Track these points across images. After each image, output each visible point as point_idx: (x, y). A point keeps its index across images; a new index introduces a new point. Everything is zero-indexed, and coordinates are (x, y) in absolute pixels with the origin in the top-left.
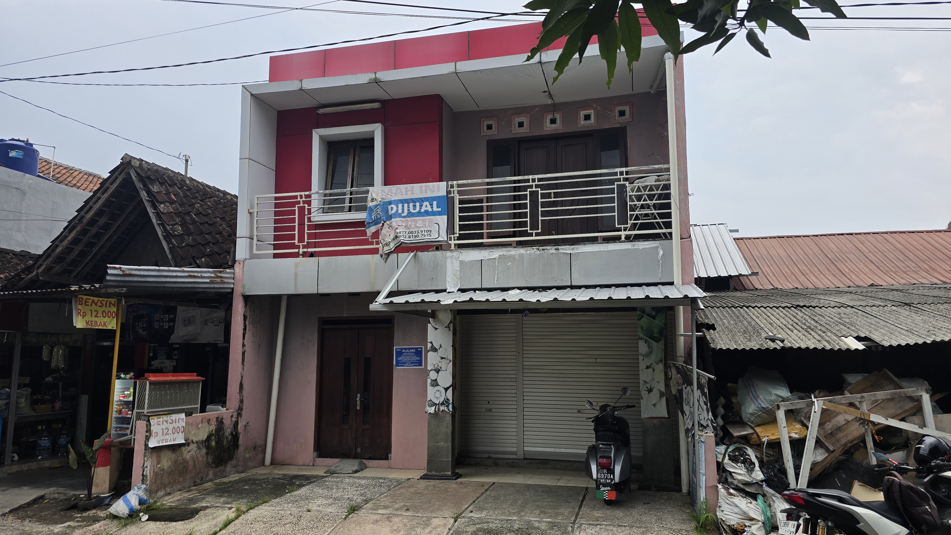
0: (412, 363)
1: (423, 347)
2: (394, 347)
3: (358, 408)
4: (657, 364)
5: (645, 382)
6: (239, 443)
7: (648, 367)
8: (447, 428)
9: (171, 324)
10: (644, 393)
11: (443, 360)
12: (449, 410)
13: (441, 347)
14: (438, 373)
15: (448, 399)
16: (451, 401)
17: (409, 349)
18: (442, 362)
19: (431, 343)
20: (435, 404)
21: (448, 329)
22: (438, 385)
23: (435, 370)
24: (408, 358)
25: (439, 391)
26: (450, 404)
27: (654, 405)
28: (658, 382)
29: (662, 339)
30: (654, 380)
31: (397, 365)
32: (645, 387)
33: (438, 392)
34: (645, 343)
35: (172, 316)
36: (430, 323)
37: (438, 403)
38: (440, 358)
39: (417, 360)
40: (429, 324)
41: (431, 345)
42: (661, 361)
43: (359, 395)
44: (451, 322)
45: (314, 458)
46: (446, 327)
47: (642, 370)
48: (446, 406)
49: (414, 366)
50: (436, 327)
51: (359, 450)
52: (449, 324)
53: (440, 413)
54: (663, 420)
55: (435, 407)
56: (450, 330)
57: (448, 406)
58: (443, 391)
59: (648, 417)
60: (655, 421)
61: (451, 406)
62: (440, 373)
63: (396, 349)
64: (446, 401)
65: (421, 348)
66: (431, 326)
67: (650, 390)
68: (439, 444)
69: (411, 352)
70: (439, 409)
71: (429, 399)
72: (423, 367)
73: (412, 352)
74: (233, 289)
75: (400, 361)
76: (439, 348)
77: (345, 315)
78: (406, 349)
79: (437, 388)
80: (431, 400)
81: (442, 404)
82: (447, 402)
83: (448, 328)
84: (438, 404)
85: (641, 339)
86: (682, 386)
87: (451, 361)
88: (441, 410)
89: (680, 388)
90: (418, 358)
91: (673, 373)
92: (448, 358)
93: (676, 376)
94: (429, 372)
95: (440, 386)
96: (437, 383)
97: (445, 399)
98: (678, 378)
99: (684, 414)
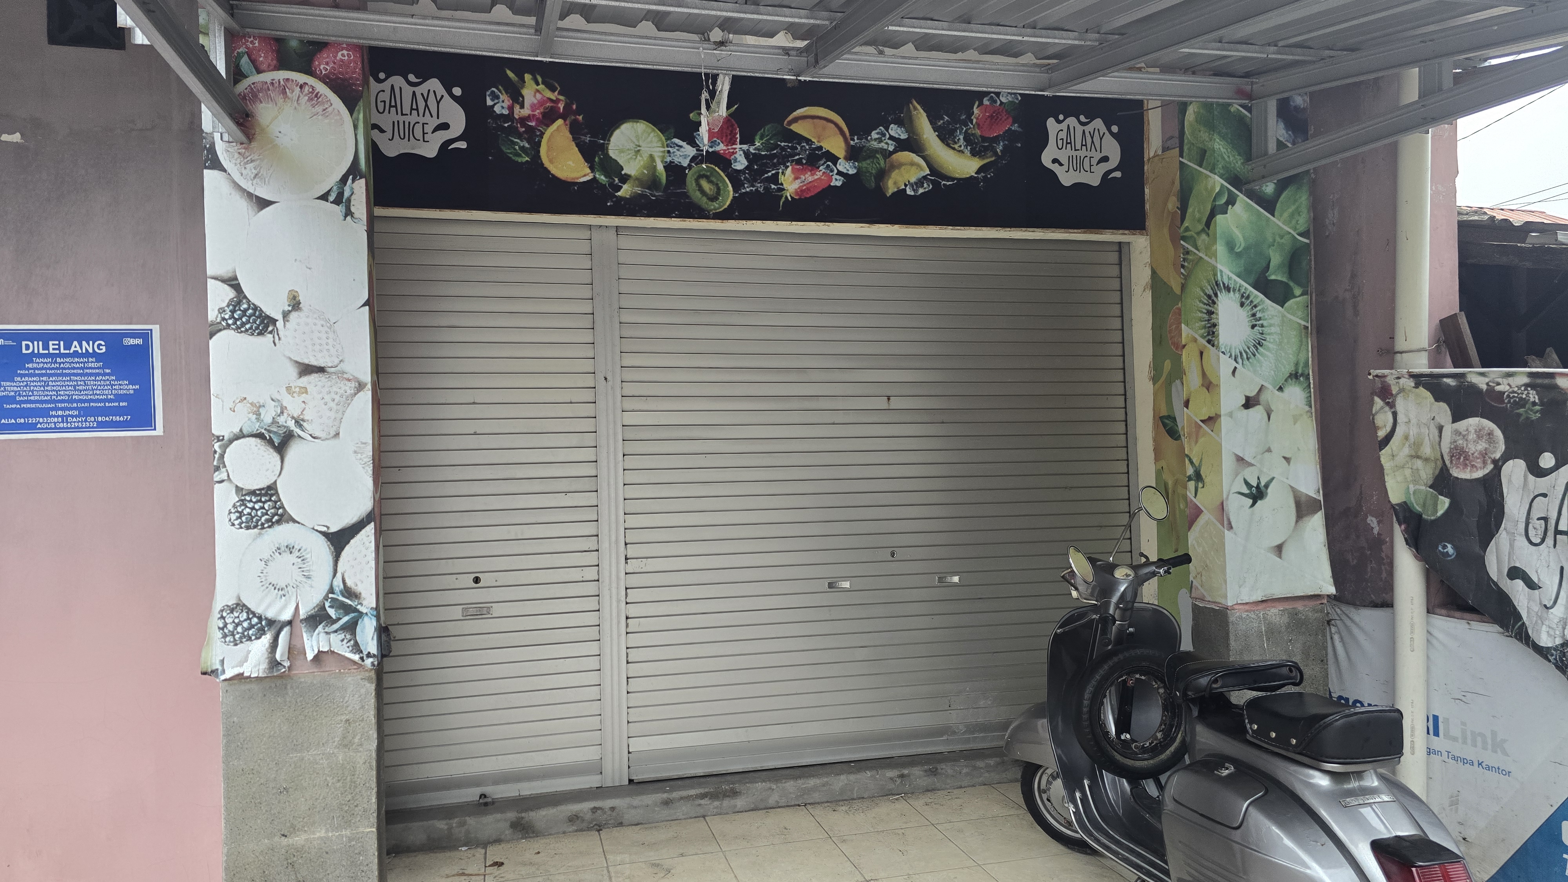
0: (87, 412)
1: (156, 329)
4: (1281, 389)
5: (1240, 459)
7: (1249, 403)
8: (346, 744)
10: (1238, 506)
11: (314, 377)
12: (357, 648)
13: (296, 305)
14: (281, 449)
15: (348, 592)
16: (369, 601)
17: (68, 338)
18: (303, 390)
19: (233, 282)
20: (273, 625)
21: (339, 210)
22: (283, 517)
23: (260, 436)
24: (61, 389)
25: (290, 549)
26: (361, 614)
27: (1279, 549)
28: (1287, 460)
29: (1298, 291)
30: (1269, 450)
32: (1240, 479)
33: (289, 558)
34: (1242, 305)
37: (286, 616)
38: (293, 372)
39: (119, 398)
40: (210, 176)
41: (231, 294)
42: (1295, 376)
44: (353, 171)
46: (324, 197)
47: (1230, 415)
48: (343, 628)
49: (102, 426)
50: (263, 192)
52: (344, 180)
53: (304, 672)
54: (1299, 606)
55: (267, 639)
56: (348, 213)
57: (351, 628)
58: (322, 549)
60: (1274, 613)
61: (366, 631)
62: (294, 451)
64: (336, 604)
65: (146, 336)
66: (225, 187)
67: (1257, 494)
68: (298, 840)
69: (76, 354)
70: (295, 651)
71: (223, 597)
72: (159, 431)
73: (87, 354)
75: (13, 400)
76: (286, 315)
78: (45, 337)
79: (282, 533)
80: (240, 606)
81: (317, 618)
82: (347, 609)
83: (338, 201)
84: (290, 623)
86: (1498, 465)
87: (361, 386)
88: (310, 656)
89: (1479, 474)
90: (129, 388)
91: (1401, 418)
92: (342, 367)
93: (1440, 429)
94: (224, 448)
95: (299, 523)
96: (278, 505)
97: (331, 590)
98: (1457, 433)
99: (1519, 583)
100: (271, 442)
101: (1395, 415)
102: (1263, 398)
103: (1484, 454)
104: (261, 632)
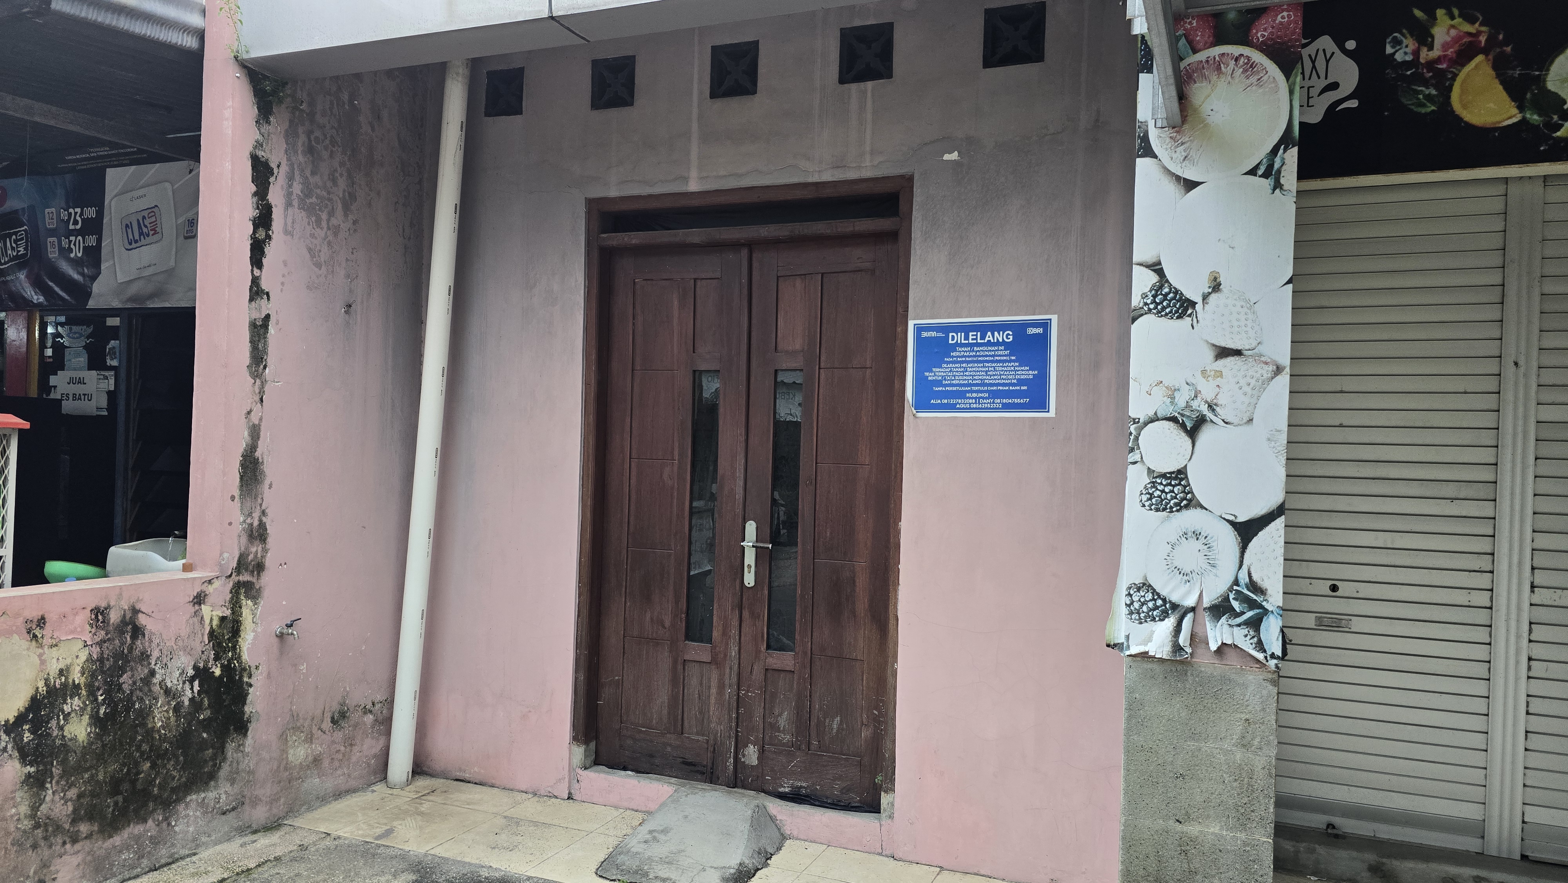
0: (994, 395)
1: (1054, 318)
2: (911, 324)
3: (749, 579)
6: (247, 709)
8: (1245, 746)
9: (92, 241)
11: (1230, 361)
12: (1261, 647)
13: (1216, 287)
14: (1192, 433)
15: (1253, 586)
16: (1274, 599)
17: (984, 329)
18: (1219, 374)
19: (1156, 268)
20: (1174, 607)
21: (1267, 183)
22: (1190, 502)
23: (1173, 419)
24: (976, 373)
25: (1197, 535)
26: (1266, 612)
31: (922, 404)
33: (1195, 545)
35: (91, 213)
36: (1149, 152)
37: (1190, 602)
38: (1210, 354)
39: (1021, 382)
40: (1142, 164)
41: (1154, 278)
43: (751, 528)
44: (1285, 141)
45: (571, 769)
46: (1252, 172)
48: (1247, 623)
49: (1007, 407)
50: (1190, 174)
51: (751, 755)
52: (1274, 151)
53: (1204, 661)
55: (1170, 622)
56: (1277, 185)
57: (1255, 624)
58: (1229, 539)
61: (1271, 630)
62: (1206, 435)
63: (919, 329)
64: (1241, 597)
65: (1045, 325)
66: (1155, 174)
68: (1194, 830)
69: (989, 344)
70: (1199, 638)
71: (1128, 576)
72: (1052, 413)
73: (998, 344)
75: (939, 383)
76: (1205, 297)
77: (693, 186)
78: (966, 329)
79: (1190, 518)
80: (1145, 586)
81: (1220, 609)
82: (1252, 604)
83: (1266, 175)
84: (1193, 609)
87: (1279, 370)
88: (1213, 647)
90: (1027, 373)
92: (1261, 349)
94: (1140, 430)
95: (1207, 509)
96: (1187, 490)
97: (1236, 582)
100: (1183, 426)
104: (1165, 615)
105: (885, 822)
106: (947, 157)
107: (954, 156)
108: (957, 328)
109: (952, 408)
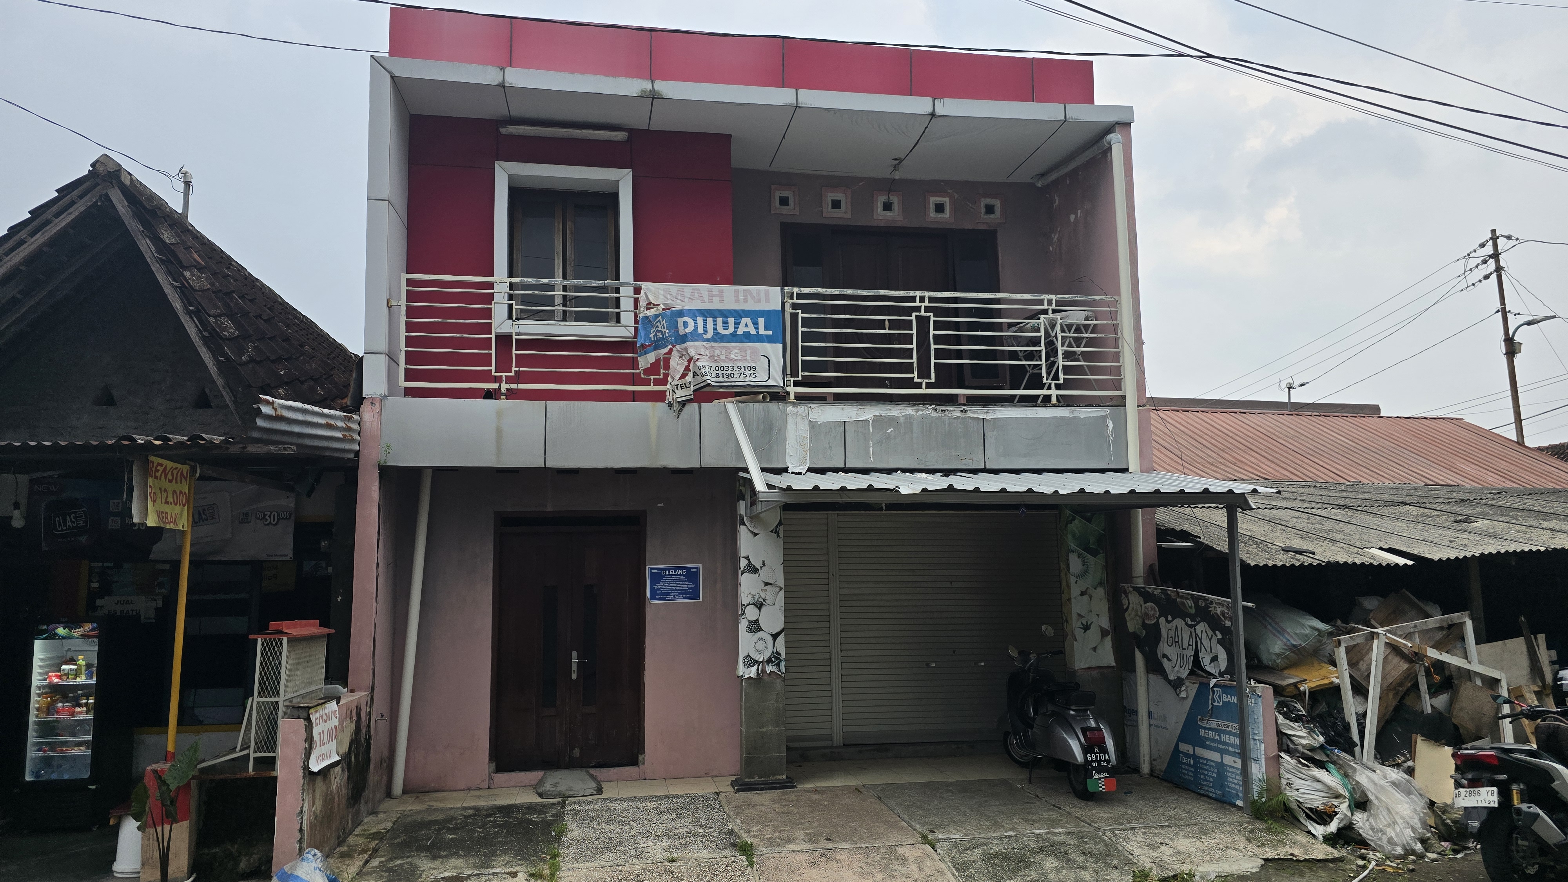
0: (679, 594)
1: (700, 565)
2: (647, 567)
3: (574, 676)
4: (1095, 589)
5: (1079, 615)
7: (1083, 594)
8: (777, 701)
10: (1079, 633)
11: (769, 587)
12: (780, 671)
13: (764, 564)
14: (760, 609)
15: (778, 653)
16: (783, 656)
17: (675, 569)
18: (766, 590)
19: (747, 558)
20: (756, 662)
21: (775, 535)
22: (761, 630)
23: (754, 604)
24: (673, 585)
25: (762, 639)
26: (781, 660)
27: (1094, 649)
28: (1098, 615)
29: (1101, 552)
30: (1091, 611)
31: (653, 597)
32: (1079, 622)
33: (762, 642)
34: (1079, 557)
36: (744, 524)
37: (761, 660)
38: (763, 585)
39: (689, 589)
40: (741, 527)
41: (747, 562)
42: (1101, 584)
43: (574, 654)
44: (780, 523)
45: (489, 774)
46: (772, 531)
47: (1075, 598)
48: (776, 665)
49: (685, 598)
50: (756, 531)
51: (577, 752)
52: (777, 526)
53: (767, 677)
54: (1105, 671)
55: (756, 667)
56: (778, 536)
57: (778, 665)
58: (770, 639)
59: (1086, 666)
60: (1094, 673)
61: (783, 664)
62: (764, 609)
63: (651, 569)
64: (774, 657)
65: (697, 568)
66: (746, 530)
67: (1086, 628)
68: (764, 730)
69: (677, 575)
70: (764, 671)
71: (743, 654)
72: (701, 600)
73: (681, 575)
74: (357, 453)
75: (659, 590)
76: (761, 567)
77: (549, 509)
78: (669, 569)
79: (760, 634)
80: (749, 656)
81: (769, 661)
82: (777, 658)
83: (775, 533)
84: (762, 662)
85: (1073, 551)
86: (1158, 619)
87: (781, 589)
88: (768, 672)
89: (1153, 622)
90: (692, 585)
91: (1131, 602)
92: (777, 583)
93: (1141, 606)
94: (745, 608)
95: (764, 631)
96: (759, 625)
97: (773, 652)
98: (1145, 607)
99: (1165, 660)
100: (757, 606)
101: (1128, 600)
102: (1088, 591)
103: (1153, 615)
104: (754, 665)
105: (641, 767)
106: (659, 505)
107: (662, 505)
108: (665, 569)
109: (664, 599)
